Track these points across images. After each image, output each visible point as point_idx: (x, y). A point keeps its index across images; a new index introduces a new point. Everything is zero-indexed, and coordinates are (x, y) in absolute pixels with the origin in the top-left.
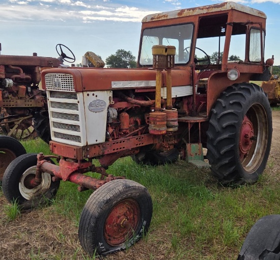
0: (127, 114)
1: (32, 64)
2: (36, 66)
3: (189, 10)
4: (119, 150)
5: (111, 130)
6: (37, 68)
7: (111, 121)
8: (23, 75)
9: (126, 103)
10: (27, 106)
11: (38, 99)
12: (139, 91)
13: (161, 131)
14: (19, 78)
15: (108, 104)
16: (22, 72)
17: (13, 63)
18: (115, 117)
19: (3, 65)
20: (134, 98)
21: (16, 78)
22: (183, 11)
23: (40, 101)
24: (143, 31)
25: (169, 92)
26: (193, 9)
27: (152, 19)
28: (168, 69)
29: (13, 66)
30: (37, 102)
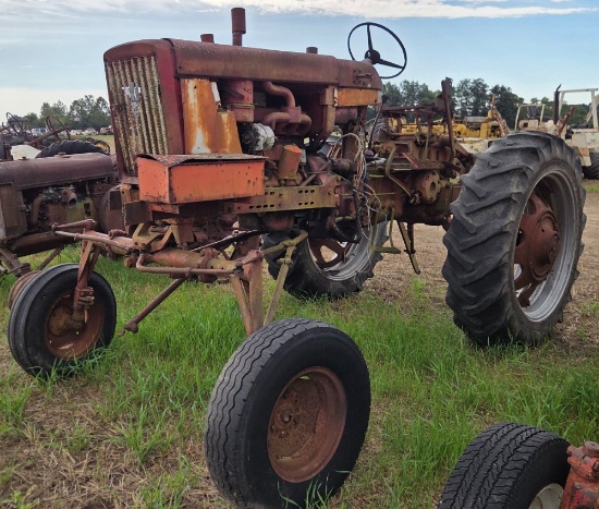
1: (320, 78)
2: (326, 86)
6: (328, 92)
8: (295, 114)
10: (303, 207)
11: (328, 186)
14: (287, 121)
16: (293, 102)
17: (276, 73)
19: (250, 79)
21: (279, 123)
23: (331, 190)
29: (276, 83)
30: (325, 193)
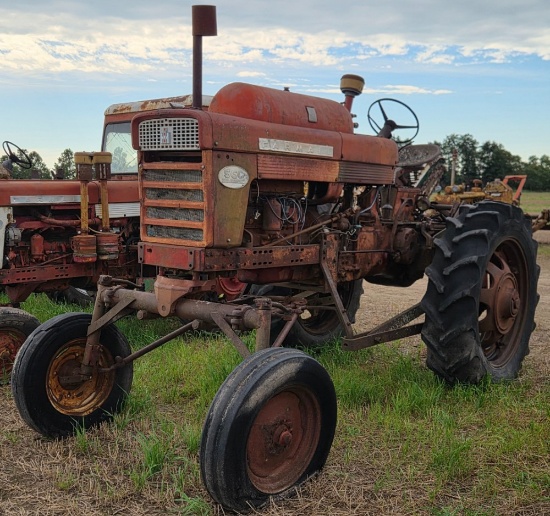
0: (40, 237)
3: (153, 101)
4: (26, 280)
5: (12, 254)
7: (12, 244)
9: (39, 222)
12: (57, 208)
13: (85, 258)
15: (5, 222)
18: (16, 238)
20: (52, 217)
22: (146, 103)
24: (106, 125)
25: (105, 211)
26: (157, 101)
27: (115, 111)
28: (103, 180)
